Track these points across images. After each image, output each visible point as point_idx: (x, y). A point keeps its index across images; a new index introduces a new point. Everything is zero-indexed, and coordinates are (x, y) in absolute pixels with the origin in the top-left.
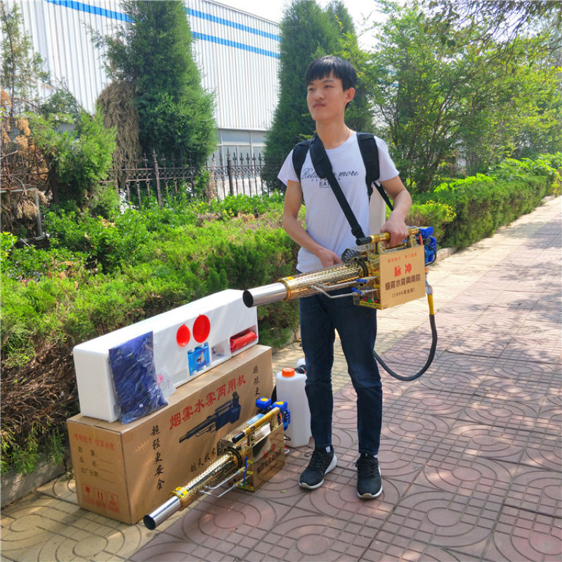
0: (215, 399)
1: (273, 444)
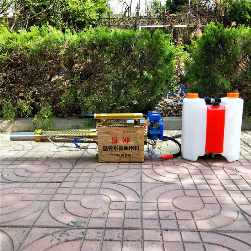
1: (127, 138)
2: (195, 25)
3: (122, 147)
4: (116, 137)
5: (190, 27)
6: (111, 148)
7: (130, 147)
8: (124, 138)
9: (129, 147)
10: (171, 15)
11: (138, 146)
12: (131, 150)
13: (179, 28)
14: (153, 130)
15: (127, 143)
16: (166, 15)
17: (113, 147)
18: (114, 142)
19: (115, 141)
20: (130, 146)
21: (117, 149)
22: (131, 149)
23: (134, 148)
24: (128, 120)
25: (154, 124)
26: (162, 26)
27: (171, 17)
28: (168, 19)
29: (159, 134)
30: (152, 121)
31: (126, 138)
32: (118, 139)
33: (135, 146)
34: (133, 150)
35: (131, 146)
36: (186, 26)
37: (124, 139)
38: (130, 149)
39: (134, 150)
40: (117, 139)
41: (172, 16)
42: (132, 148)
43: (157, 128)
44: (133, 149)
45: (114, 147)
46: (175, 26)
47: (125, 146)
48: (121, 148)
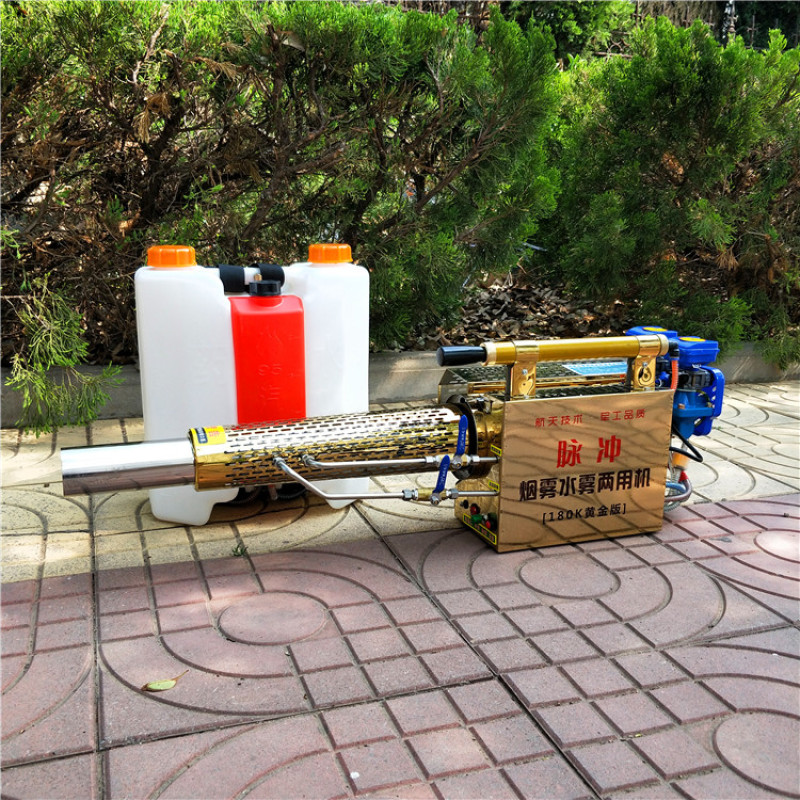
1: (613, 438)
3: (591, 480)
4: (574, 441)
6: (548, 488)
8: (601, 440)
9: (615, 476)
11: (648, 470)
12: (621, 486)
15: (612, 460)
17: (558, 481)
18: (561, 463)
19: (568, 455)
20: (619, 473)
21: (571, 491)
22: (624, 484)
23: (634, 478)
31: (607, 442)
32: (580, 446)
33: (639, 471)
34: (629, 487)
35: (625, 472)
37: (601, 445)
38: (619, 483)
39: (633, 485)
40: (577, 445)
42: (625, 478)
44: (630, 483)
45: (562, 481)
48: (587, 482)
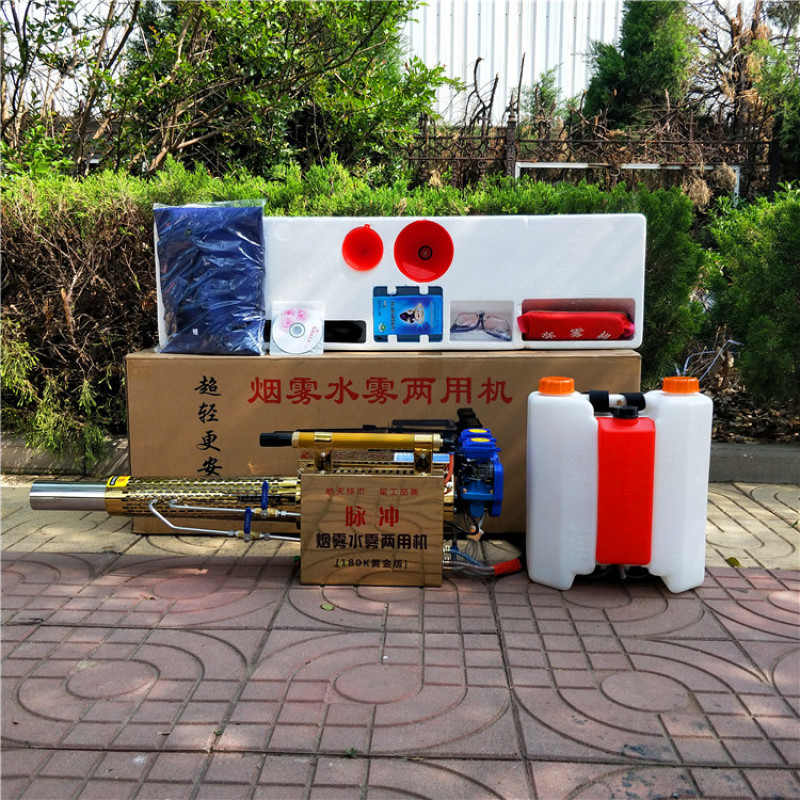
0: (394, 397)
1: (392, 508)
2: (683, 165)
3: (374, 538)
4: (359, 508)
5: (668, 170)
6: (339, 540)
7: (399, 540)
8: (381, 509)
9: (396, 538)
10: (612, 133)
11: (425, 536)
12: (401, 546)
13: (634, 171)
14: (473, 485)
15: (392, 525)
16: (597, 132)
17: (347, 536)
18: (350, 522)
19: (354, 517)
20: (399, 536)
21: (358, 544)
22: (404, 544)
23: (412, 542)
24: (396, 454)
25: (475, 469)
26: (584, 166)
27: (610, 137)
28: (603, 143)
29: (491, 499)
30: (468, 460)
31: (387, 511)
32: (364, 512)
33: (416, 537)
34: (409, 548)
35: (404, 536)
36: (655, 166)
37: (382, 513)
38: (399, 544)
39: (412, 546)
40: (361, 511)
41: (617, 136)
42: (404, 541)
43: (483, 481)
44: (409, 544)
45: (351, 536)
46: (624, 166)
47: (386, 535)
48: (371, 540)
